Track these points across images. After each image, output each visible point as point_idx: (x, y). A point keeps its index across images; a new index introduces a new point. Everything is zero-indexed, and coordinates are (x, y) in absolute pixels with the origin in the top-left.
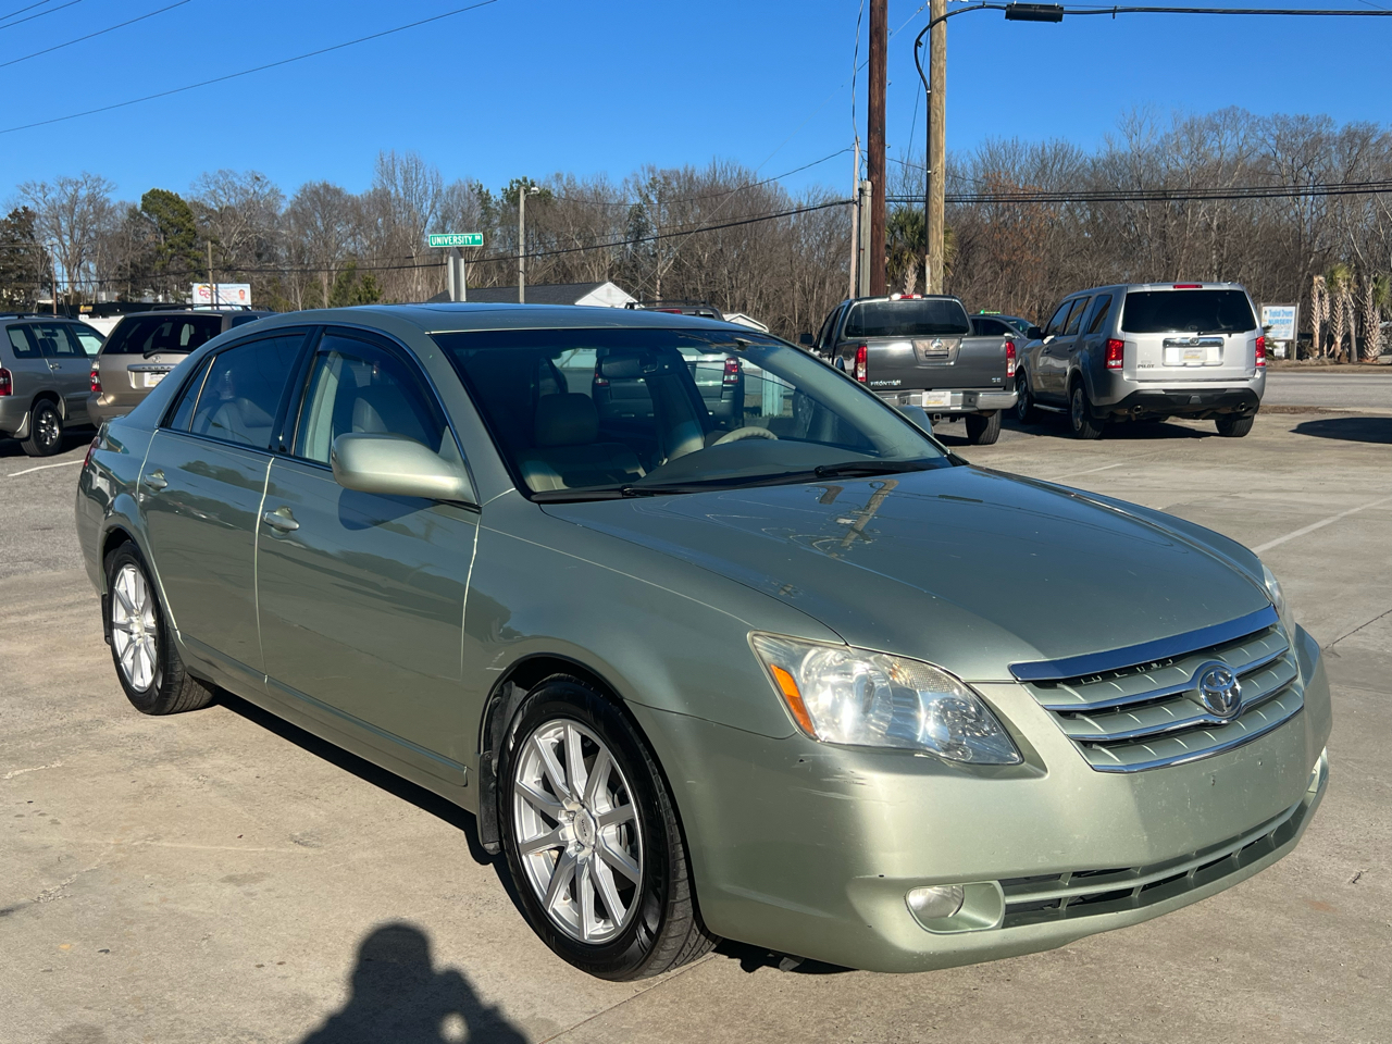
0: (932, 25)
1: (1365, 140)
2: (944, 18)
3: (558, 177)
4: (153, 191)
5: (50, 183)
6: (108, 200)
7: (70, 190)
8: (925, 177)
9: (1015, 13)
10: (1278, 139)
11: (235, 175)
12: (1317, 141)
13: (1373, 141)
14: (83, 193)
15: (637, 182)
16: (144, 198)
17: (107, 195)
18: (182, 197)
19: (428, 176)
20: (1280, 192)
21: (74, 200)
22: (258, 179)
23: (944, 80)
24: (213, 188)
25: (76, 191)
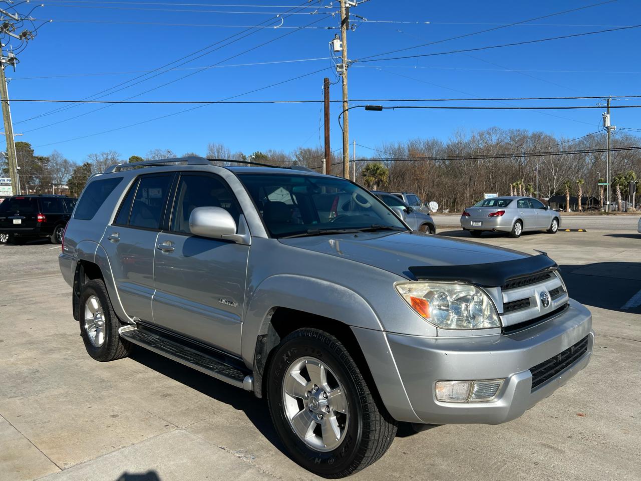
0: (343, 112)
1: (539, 137)
2: (347, 110)
3: (270, 151)
4: (133, 156)
5: (99, 154)
6: (118, 160)
7: (105, 156)
8: (342, 157)
9: (369, 108)
10: (511, 137)
11: (161, 151)
12: (524, 137)
13: (542, 137)
14: (109, 157)
15: (296, 153)
16: (130, 159)
17: (118, 158)
18: (143, 158)
19: (225, 150)
20: (510, 156)
21: (106, 159)
22: (169, 152)
23: (348, 129)
24: (154, 155)
25: (107, 156)
